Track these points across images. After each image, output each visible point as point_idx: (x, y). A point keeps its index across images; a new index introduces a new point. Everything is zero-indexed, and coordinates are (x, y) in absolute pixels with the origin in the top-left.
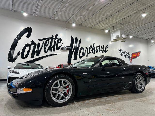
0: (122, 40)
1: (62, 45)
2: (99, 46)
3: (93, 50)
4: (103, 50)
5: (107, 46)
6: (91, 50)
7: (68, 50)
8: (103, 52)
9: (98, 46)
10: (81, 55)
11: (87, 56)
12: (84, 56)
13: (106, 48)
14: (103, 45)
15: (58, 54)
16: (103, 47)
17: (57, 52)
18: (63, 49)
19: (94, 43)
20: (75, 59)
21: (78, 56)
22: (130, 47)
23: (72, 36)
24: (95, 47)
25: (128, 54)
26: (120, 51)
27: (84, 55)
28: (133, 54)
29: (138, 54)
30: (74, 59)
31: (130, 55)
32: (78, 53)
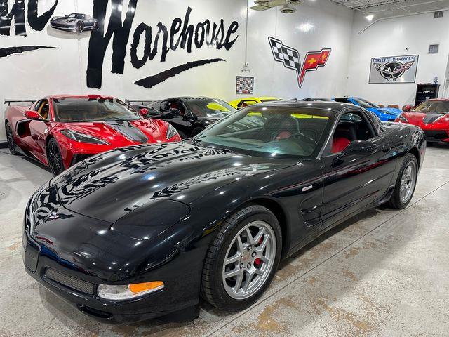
0: (282, 7)
1: (54, 8)
2: (207, 22)
3: (184, 35)
4: (220, 37)
5: (235, 23)
6: (176, 36)
7: (84, 33)
8: (219, 46)
9: (204, 24)
10: (140, 55)
11: (163, 59)
12: (151, 59)
13: (230, 31)
14: (222, 21)
15: (42, 47)
16: (222, 26)
18: (63, 26)
19: (189, 10)
20: (118, 68)
21: (128, 59)
22: (303, 33)
24: (192, 26)
25: (295, 54)
26: (273, 43)
27: (150, 54)
28: (309, 56)
29: (324, 57)
30: (113, 71)
31: (299, 60)
32: (129, 48)
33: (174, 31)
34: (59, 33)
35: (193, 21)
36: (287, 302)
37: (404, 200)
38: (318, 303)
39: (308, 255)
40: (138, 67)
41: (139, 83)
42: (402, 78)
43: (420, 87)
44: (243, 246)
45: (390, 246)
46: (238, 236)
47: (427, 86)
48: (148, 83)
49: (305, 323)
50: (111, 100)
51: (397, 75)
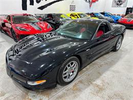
30: (30, 5)
36: (81, 82)
40: (38, 3)
42: (122, 6)
43: (128, 9)
44: (69, 68)
45: (112, 64)
46: (67, 66)
47: (130, 8)
50: (30, 15)
51: (120, 4)
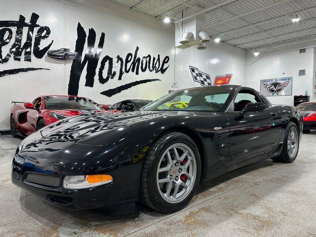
0: (198, 46)
1: (51, 45)
2: (149, 56)
3: (134, 63)
4: (157, 66)
5: (167, 57)
6: (129, 65)
7: (69, 61)
8: (157, 71)
9: (147, 57)
10: (105, 75)
11: (120, 78)
12: (112, 78)
13: (164, 62)
14: (159, 56)
15: (40, 69)
16: (159, 59)
17: (35, 62)
18: (55, 56)
19: (138, 48)
20: (90, 83)
21: (96, 77)
22: (212, 64)
23: (79, 24)
24: (139, 59)
25: (208, 77)
26: (193, 70)
27: (111, 74)
28: (217, 79)
29: (227, 80)
30: (86, 85)
31: (211, 81)
32: (97, 70)
33: (127, 61)
34: (52, 60)
35: (140, 55)
36: (207, 210)
37: (292, 156)
38: (231, 210)
39: (222, 185)
40: (103, 83)
41: (104, 93)
42: (283, 92)
43: (296, 98)
44: (171, 163)
46: (167, 152)
47: (301, 97)
48: (109, 93)
49: (221, 221)
51: (278, 91)
